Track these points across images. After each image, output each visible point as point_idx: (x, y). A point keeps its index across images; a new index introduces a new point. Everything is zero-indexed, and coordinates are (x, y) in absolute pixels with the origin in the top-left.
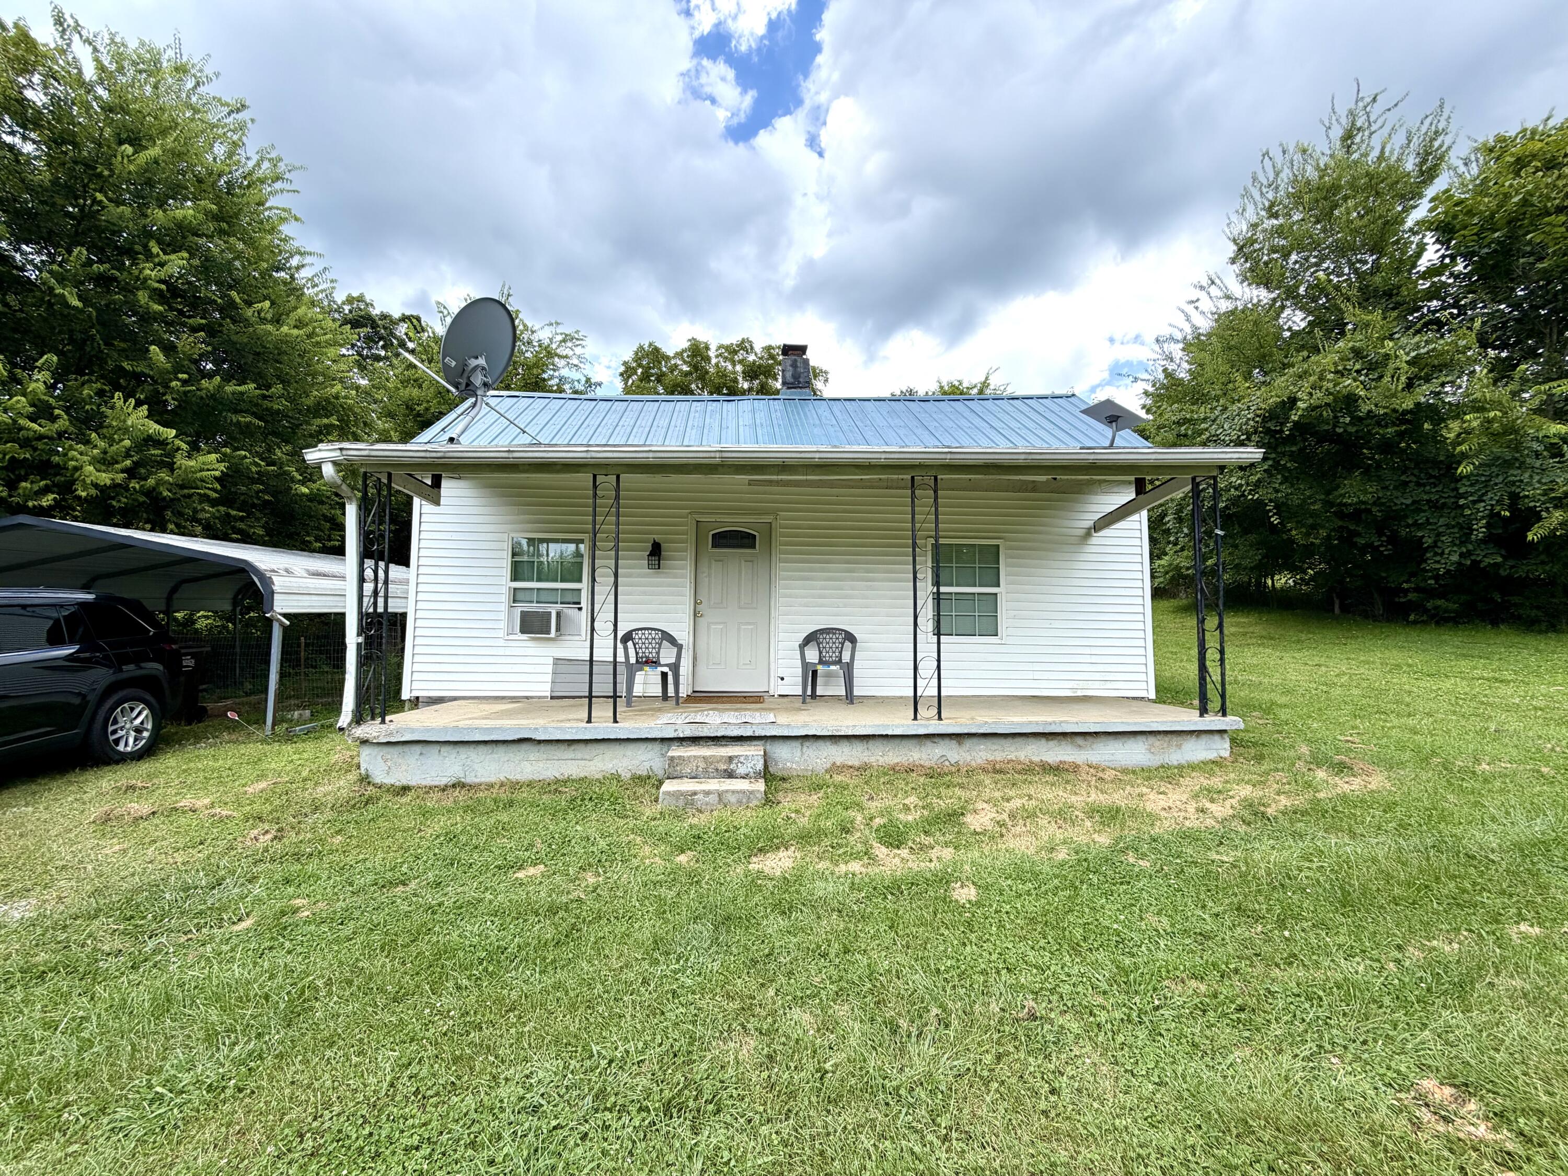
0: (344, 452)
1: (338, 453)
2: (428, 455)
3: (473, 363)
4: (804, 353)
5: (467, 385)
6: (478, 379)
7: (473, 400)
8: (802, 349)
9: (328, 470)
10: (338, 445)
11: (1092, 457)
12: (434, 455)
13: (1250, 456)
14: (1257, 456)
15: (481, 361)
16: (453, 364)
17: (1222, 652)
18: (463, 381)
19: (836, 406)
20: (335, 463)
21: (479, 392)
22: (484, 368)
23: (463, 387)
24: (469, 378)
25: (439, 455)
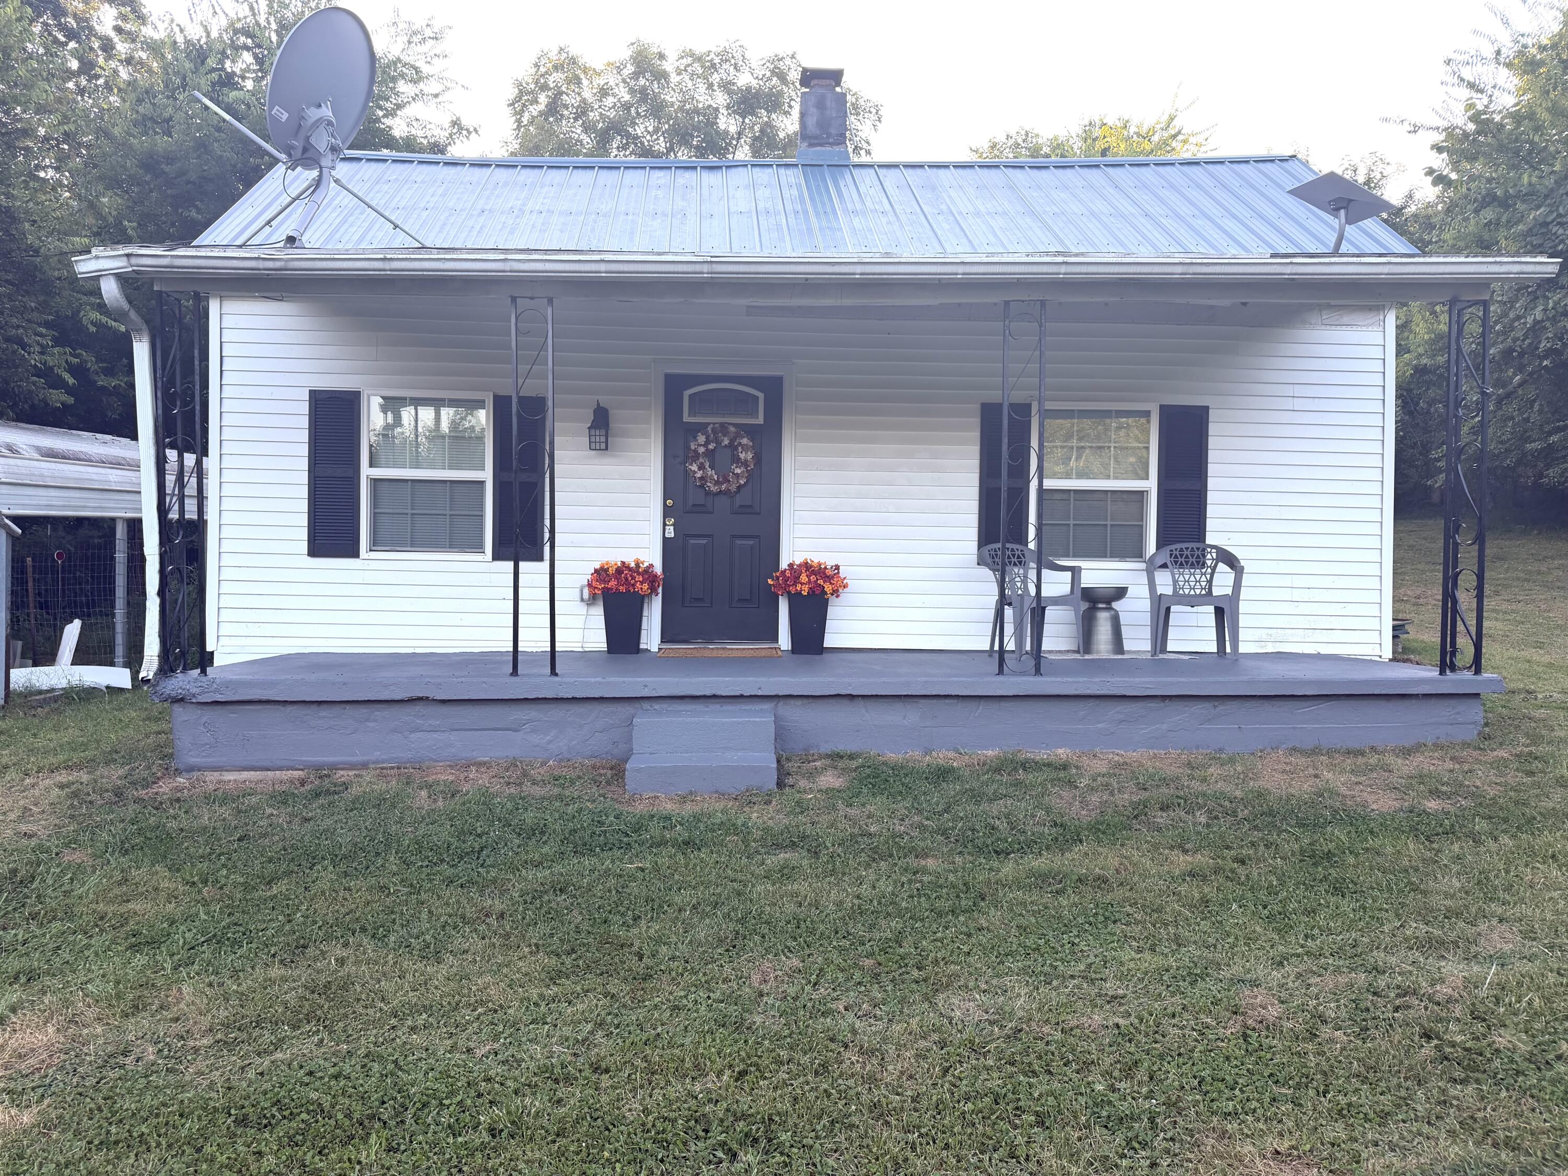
0: (134, 261)
1: (122, 262)
2: (261, 264)
3: (313, 114)
4: (838, 84)
5: (305, 150)
6: (321, 142)
7: (315, 173)
8: (836, 76)
9: (110, 290)
10: (122, 250)
11: (1288, 270)
12: (270, 264)
13: (1538, 268)
14: (1550, 269)
15: (326, 112)
16: (285, 116)
17: (1480, 577)
18: (298, 144)
19: (890, 177)
20: (118, 276)
21: (325, 162)
22: (330, 123)
23: (297, 154)
24: (308, 138)
25: (278, 264)
